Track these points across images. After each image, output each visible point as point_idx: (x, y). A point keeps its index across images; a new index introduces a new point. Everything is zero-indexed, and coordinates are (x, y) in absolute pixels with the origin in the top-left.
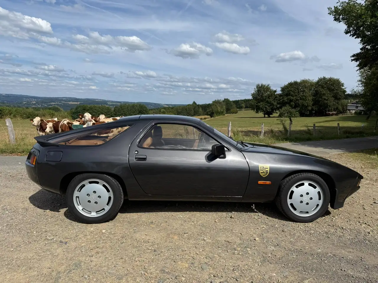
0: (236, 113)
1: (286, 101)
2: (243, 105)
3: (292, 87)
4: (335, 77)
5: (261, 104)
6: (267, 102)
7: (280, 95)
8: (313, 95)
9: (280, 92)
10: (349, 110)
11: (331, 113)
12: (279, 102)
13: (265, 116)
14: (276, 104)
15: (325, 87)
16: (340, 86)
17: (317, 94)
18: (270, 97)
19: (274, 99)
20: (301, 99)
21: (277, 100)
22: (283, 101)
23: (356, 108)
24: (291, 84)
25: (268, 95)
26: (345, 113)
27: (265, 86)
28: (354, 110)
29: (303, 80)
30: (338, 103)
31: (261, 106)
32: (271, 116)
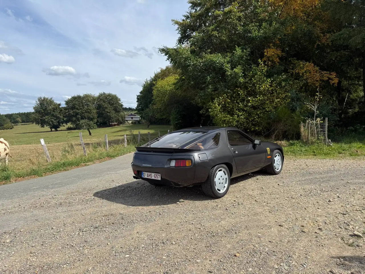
0: (11, 129)
1: (73, 114)
2: (19, 119)
3: (76, 101)
4: (113, 93)
5: (47, 119)
6: (53, 115)
7: (65, 109)
8: (96, 108)
9: (65, 106)
10: (127, 121)
11: (113, 124)
12: (65, 115)
13: (51, 130)
14: (63, 117)
15: (106, 102)
16: (118, 101)
17: (99, 107)
18: (55, 111)
19: (59, 112)
20: (86, 112)
21: (62, 113)
22: (69, 114)
23: (132, 119)
24: (74, 98)
25: (53, 108)
26: (124, 123)
27: (47, 99)
28: (130, 120)
29: (86, 95)
30: (118, 115)
31: (47, 120)
32: (58, 129)
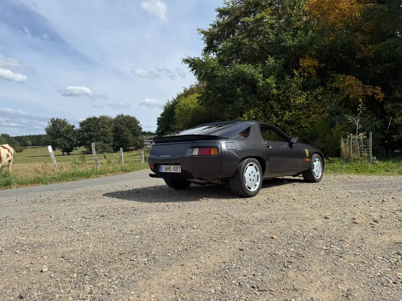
0: (20, 152)
1: (87, 137)
2: (29, 142)
3: (92, 123)
4: (132, 115)
5: (58, 141)
6: (65, 138)
7: (79, 131)
8: (113, 131)
9: (79, 128)
10: (146, 145)
11: (130, 148)
12: (79, 138)
13: (63, 154)
14: (76, 140)
15: (124, 124)
16: (137, 123)
17: (116, 130)
18: (68, 133)
19: (73, 135)
20: (102, 135)
21: (76, 135)
22: (83, 136)
23: (151, 143)
24: (89, 120)
25: (66, 130)
26: (142, 148)
27: (61, 120)
28: (149, 145)
29: (102, 116)
30: (136, 139)
31: (59, 143)
32: (71, 153)
